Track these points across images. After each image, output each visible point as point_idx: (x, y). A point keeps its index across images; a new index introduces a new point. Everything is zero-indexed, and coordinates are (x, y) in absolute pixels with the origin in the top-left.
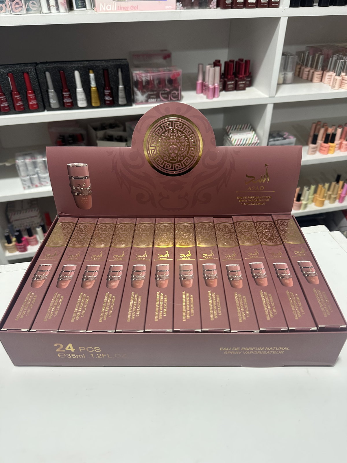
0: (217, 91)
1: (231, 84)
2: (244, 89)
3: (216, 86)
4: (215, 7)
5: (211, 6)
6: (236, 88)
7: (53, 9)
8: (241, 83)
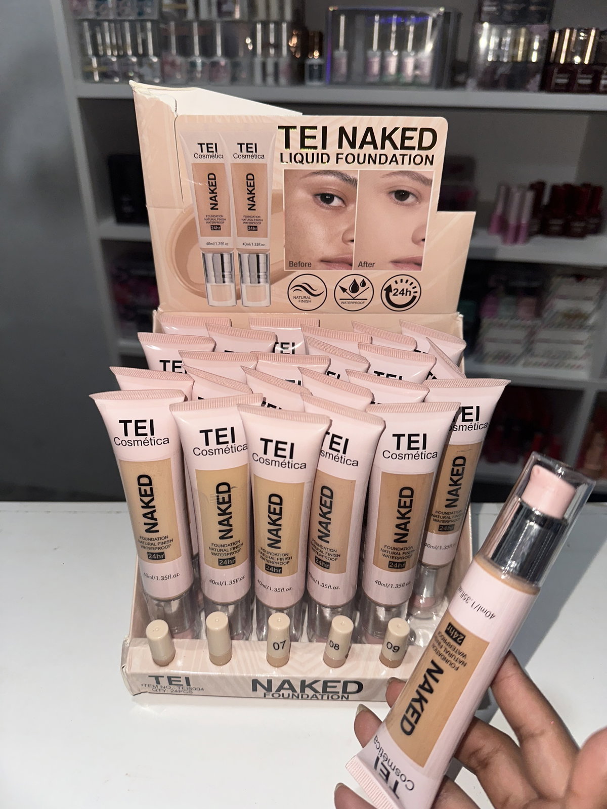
0: (523, 233)
1: (556, 223)
2: (582, 235)
3: (523, 226)
4: (537, 88)
5: (528, 86)
6: (566, 232)
7: (270, 80)
8: (578, 225)
